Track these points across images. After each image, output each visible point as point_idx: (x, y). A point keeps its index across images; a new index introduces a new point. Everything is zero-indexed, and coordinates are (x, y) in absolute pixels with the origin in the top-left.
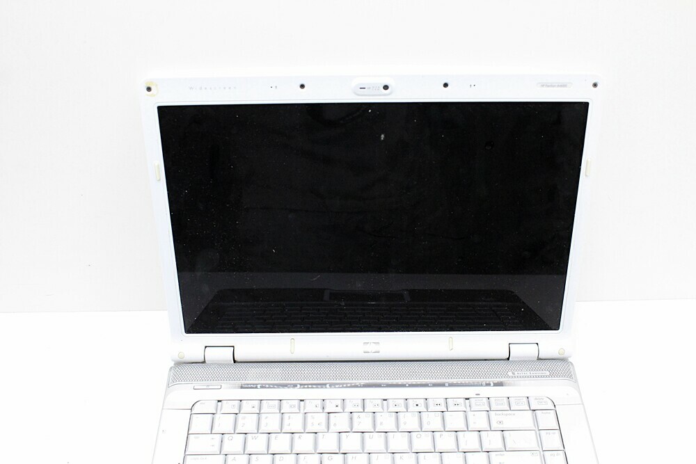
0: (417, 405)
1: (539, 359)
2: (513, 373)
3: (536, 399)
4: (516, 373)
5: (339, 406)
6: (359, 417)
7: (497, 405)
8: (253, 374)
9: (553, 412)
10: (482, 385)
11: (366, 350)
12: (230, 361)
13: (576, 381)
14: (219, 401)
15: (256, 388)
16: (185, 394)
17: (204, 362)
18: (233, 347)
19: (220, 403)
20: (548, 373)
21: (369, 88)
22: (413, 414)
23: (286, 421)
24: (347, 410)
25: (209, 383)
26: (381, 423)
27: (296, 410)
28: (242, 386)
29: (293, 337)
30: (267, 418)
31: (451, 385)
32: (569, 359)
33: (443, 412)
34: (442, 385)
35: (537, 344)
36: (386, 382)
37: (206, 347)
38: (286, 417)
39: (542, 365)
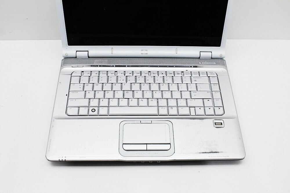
0: (162, 74)
1: (212, 58)
2: (201, 63)
3: (210, 72)
4: (202, 63)
5: (131, 73)
6: (139, 78)
7: (194, 74)
8: (96, 62)
9: (216, 78)
10: (188, 67)
11: (142, 53)
12: (87, 57)
13: (226, 67)
14: (82, 72)
15: (98, 67)
16: (69, 69)
17: (76, 57)
18: (88, 51)
19: (83, 73)
20: (215, 63)
22: (161, 77)
23: (110, 79)
24: (134, 75)
25: (78, 65)
26: (148, 80)
27: (114, 75)
28: (92, 66)
29: (112, 47)
30: (102, 78)
31: (176, 66)
32: (224, 59)
33: (173, 76)
34: (173, 66)
35: (211, 52)
36: (150, 65)
37: (77, 51)
38: (110, 77)
39: (213, 60)
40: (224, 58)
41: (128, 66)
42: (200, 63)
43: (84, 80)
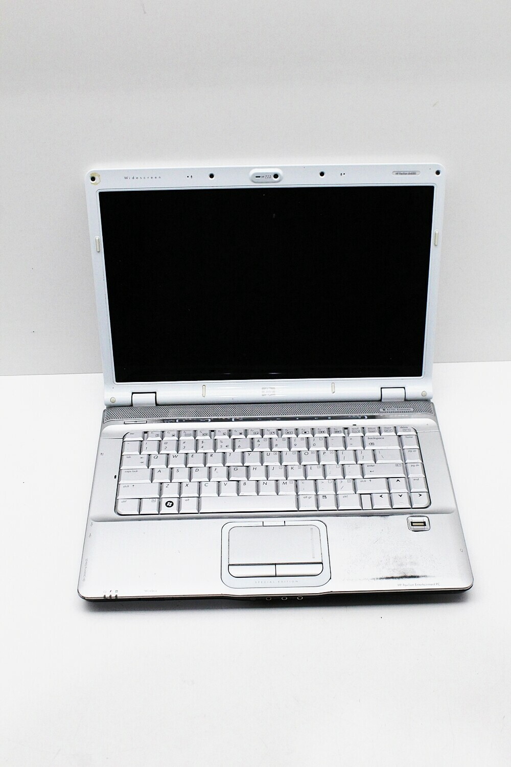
0: (305, 432)
1: (406, 400)
2: (384, 410)
3: (401, 427)
4: (386, 409)
5: (243, 434)
6: (259, 441)
7: (370, 432)
8: (172, 413)
9: (414, 437)
10: (358, 418)
12: (153, 404)
13: (435, 415)
14: (146, 432)
15: (175, 422)
16: (118, 427)
17: (132, 405)
18: (155, 393)
19: (146, 434)
20: (412, 410)
21: (263, 177)
22: (302, 439)
23: (200, 445)
24: (249, 436)
25: (137, 419)
26: (276, 445)
27: (208, 437)
28: (163, 421)
29: (204, 384)
30: (184, 443)
31: (333, 418)
32: (432, 401)
33: (326, 437)
34: (326, 418)
35: (404, 388)
36: (280, 416)
37: (133, 393)
38: (200, 443)
39: (408, 404)
40: (431, 398)
41: (236, 420)
42: (381, 410)
43: (150, 448)
